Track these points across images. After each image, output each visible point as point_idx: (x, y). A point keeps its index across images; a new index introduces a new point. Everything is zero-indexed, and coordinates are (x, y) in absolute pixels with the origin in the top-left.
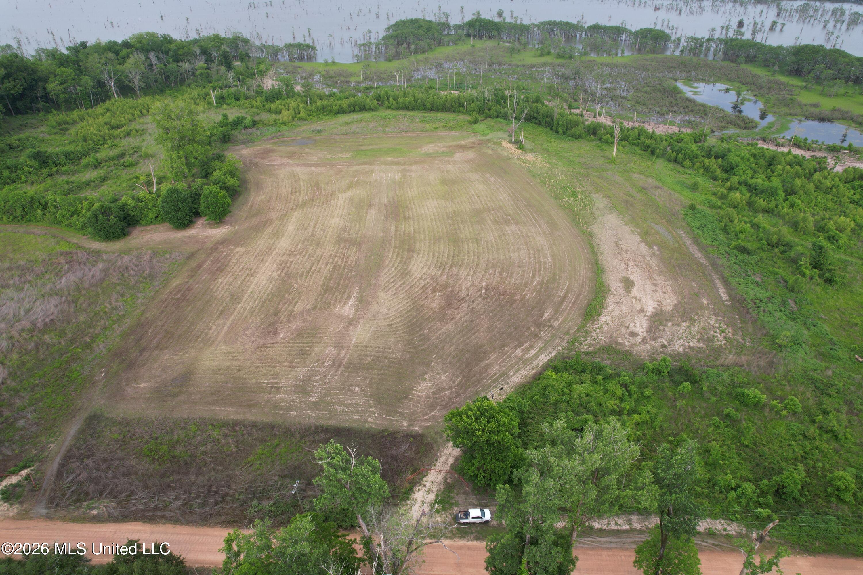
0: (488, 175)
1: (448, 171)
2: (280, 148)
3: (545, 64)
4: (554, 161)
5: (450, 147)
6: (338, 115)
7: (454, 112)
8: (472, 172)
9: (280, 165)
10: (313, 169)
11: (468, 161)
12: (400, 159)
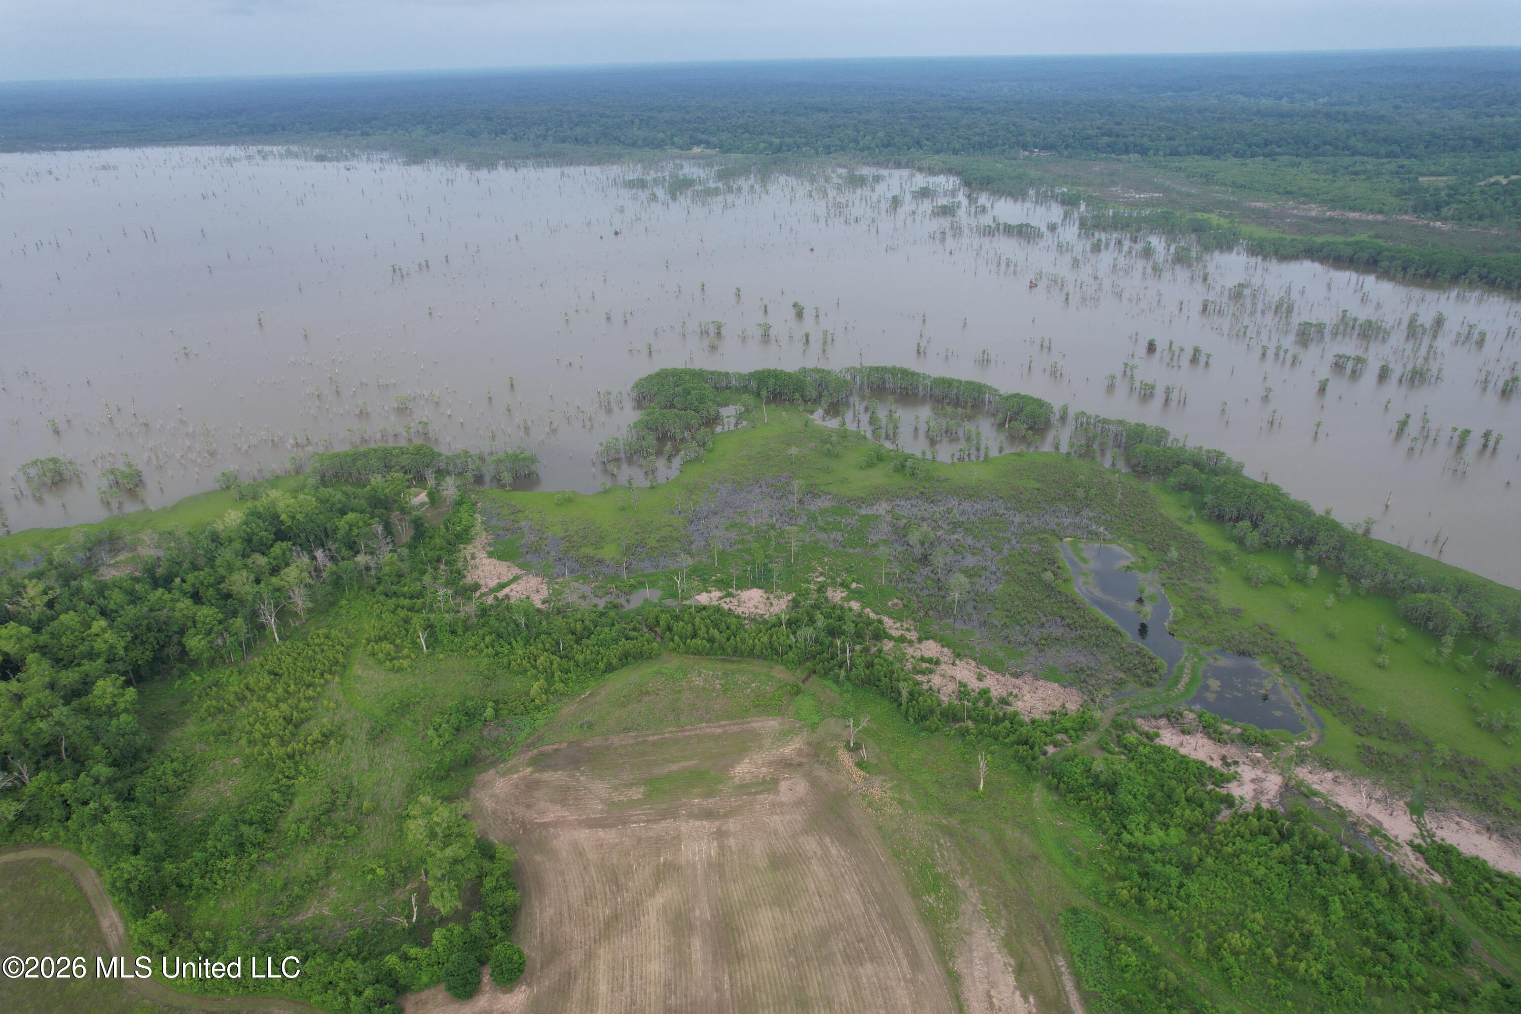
0: (827, 840)
1: (776, 832)
2: (546, 776)
3: (876, 496)
4: (908, 797)
5: (771, 763)
6: (607, 676)
7: (765, 659)
8: (806, 832)
9: (555, 824)
10: (601, 833)
11: (799, 803)
12: (710, 803)
